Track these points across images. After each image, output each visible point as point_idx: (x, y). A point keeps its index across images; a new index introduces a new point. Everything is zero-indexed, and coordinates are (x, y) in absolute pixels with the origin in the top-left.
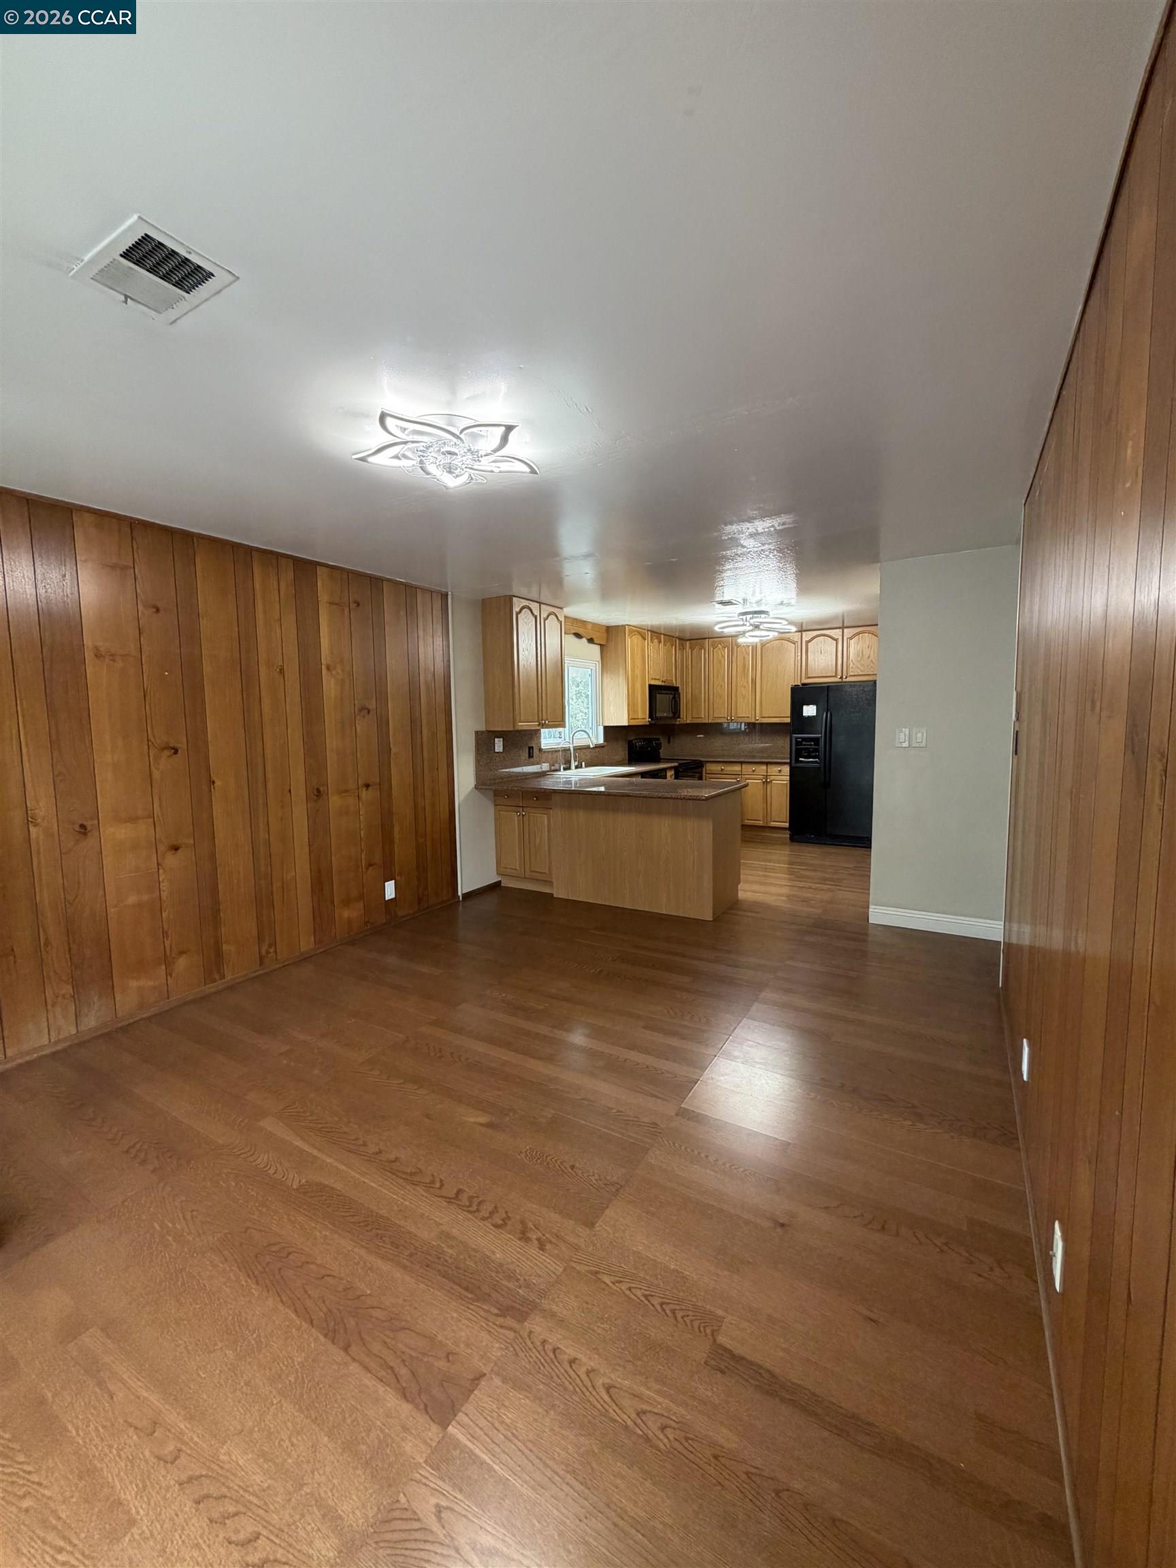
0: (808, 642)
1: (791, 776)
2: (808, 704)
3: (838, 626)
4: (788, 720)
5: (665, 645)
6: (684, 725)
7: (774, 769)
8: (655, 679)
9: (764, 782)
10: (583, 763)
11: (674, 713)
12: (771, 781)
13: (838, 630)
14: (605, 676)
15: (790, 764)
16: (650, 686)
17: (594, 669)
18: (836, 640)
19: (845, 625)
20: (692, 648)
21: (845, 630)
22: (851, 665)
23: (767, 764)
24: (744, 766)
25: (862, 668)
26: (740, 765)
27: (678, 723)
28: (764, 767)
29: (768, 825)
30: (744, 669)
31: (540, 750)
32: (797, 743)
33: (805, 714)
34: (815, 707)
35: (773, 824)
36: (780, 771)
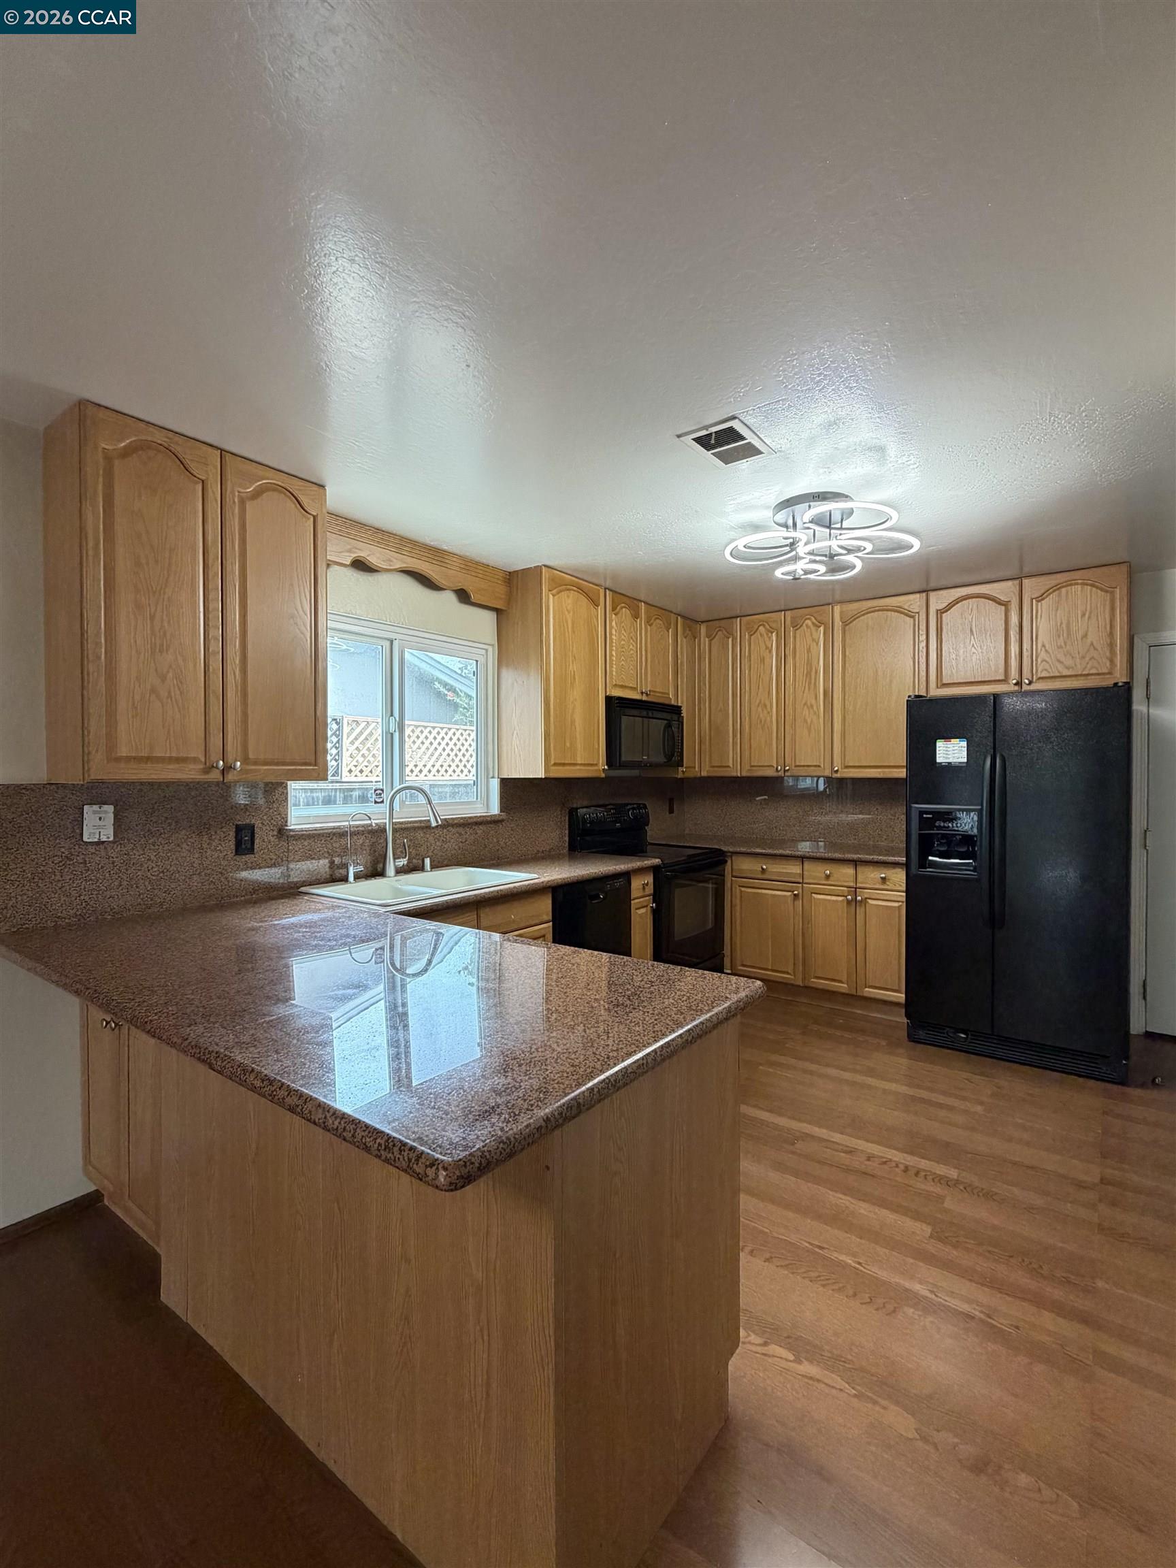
0: (940, 613)
1: (907, 891)
2: (947, 737)
3: (1008, 574)
4: (902, 773)
5: (649, 622)
6: (695, 778)
7: (871, 875)
8: (622, 687)
9: (849, 902)
10: (427, 861)
11: (669, 757)
12: (864, 901)
13: (1010, 583)
14: (504, 672)
15: (907, 866)
16: (609, 700)
17: (482, 660)
18: (1006, 605)
19: (1026, 570)
20: (711, 637)
21: (1026, 582)
22: (1043, 655)
23: (856, 863)
24: (807, 865)
25: (1069, 662)
26: (799, 863)
27: (680, 775)
28: (849, 871)
29: (859, 993)
30: (809, 674)
31: (282, 832)
32: (924, 824)
33: (940, 758)
34: (964, 744)
35: (869, 992)
36: (884, 879)
